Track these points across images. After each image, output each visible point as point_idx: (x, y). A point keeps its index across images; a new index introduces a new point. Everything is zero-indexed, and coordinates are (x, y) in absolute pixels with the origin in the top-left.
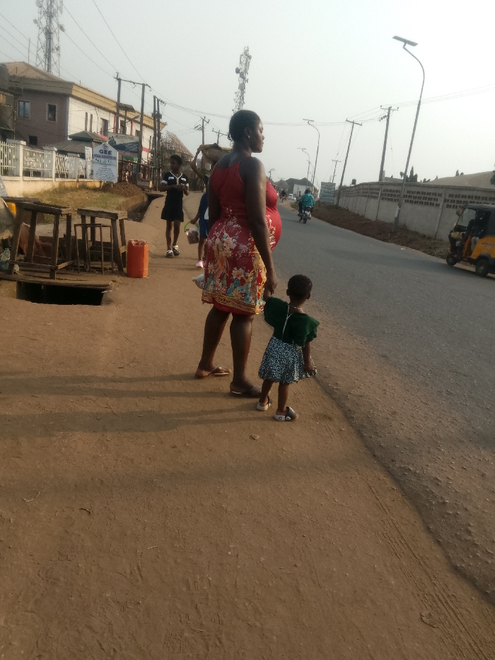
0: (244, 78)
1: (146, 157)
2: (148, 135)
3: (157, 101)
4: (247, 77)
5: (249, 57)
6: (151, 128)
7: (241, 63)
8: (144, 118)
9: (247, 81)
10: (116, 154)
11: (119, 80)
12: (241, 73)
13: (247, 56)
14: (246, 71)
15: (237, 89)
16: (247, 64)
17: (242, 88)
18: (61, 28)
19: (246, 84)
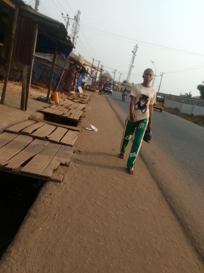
0: (135, 55)
1: (97, 79)
2: (99, 73)
3: (102, 66)
4: (136, 54)
5: (138, 47)
6: (100, 71)
7: (134, 49)
8: (99, 68)
9: (136, 55)
10: (91, 79)
11: (93, 59)
12: (134, 53)
13: (137, 47)
14: (136, 52)
15: (132, 58)
16: (136, 50)
17: (134, 58)
18: (78, 37)
19: (135, 57)
